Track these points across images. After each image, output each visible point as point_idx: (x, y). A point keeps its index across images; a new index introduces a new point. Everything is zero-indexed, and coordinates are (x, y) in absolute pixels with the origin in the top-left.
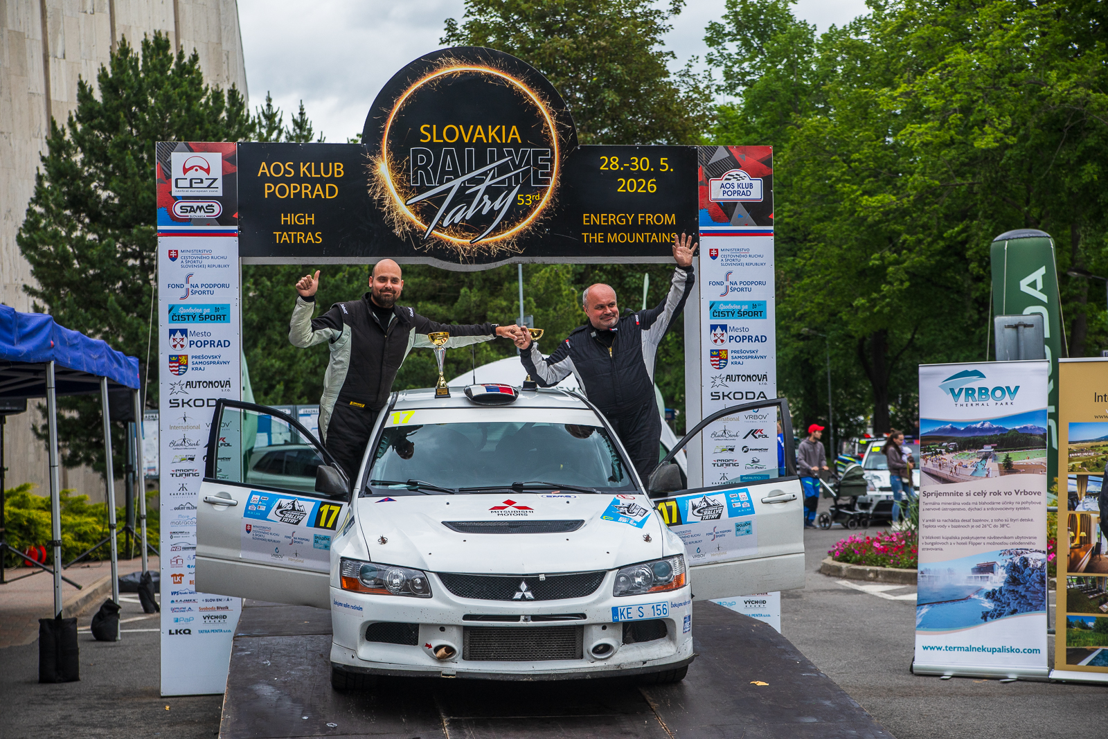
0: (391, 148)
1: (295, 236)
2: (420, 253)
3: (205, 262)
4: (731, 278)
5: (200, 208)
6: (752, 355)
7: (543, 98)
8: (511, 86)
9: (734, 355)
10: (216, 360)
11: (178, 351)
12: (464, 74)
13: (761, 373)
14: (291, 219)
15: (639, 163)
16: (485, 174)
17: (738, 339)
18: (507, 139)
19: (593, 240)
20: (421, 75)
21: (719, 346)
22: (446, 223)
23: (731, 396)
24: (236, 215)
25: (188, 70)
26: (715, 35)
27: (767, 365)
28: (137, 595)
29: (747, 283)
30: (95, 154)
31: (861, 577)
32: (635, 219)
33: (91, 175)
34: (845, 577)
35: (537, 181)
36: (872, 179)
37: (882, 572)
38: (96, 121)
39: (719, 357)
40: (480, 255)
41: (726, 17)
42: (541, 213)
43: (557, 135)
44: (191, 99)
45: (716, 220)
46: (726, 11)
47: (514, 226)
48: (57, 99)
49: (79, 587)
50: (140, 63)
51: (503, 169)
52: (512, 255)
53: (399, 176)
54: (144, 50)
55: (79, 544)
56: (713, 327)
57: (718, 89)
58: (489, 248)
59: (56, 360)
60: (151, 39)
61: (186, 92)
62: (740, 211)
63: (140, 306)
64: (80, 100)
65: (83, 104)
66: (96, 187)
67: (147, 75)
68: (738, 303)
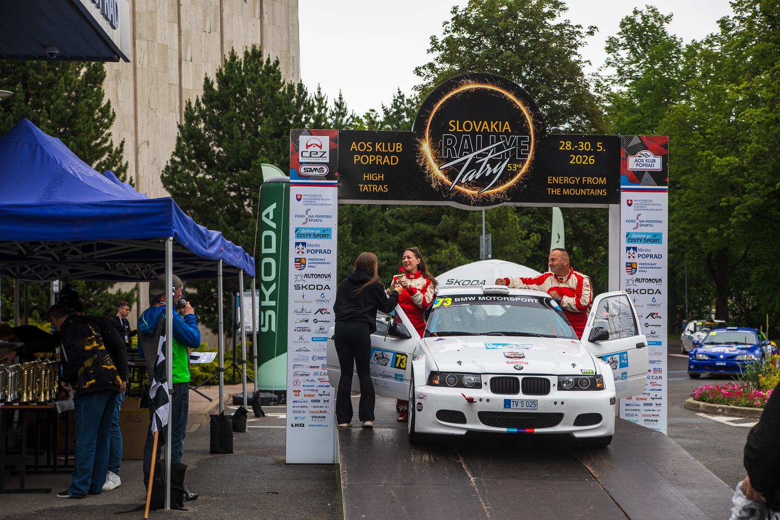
0: (431, 135)
1: (372, 187)
2: (447, 199)
3: (318, 202)
5: (315, 169)
6: (653, 266)
7: (525, 105)
8: (506, 97)
9: (641, 266)
10: (323, 262)
11: (300, 256)
12: (477, 90)
13: (658, 278)
14: (369, 177)
15: (584, 146)
16: (488, 151)
17: (644, 256)
18: (502, 130)
19: (554, 193)
20: (451, 90)
21: (631, 260)
22: (463, 181)
23: (639, 291)
24: (337, 174)
25: (273, 71)
26: (612, 46)
27: (663, 273)
28: (251, 407)
29: (650, 221)
30: (213, 124)
31: (714, 412)
32: (581, 181)
33: (210, 137)
34: (702, 412)
35: (520, 156)
36: (720, 146)
37: (727, 409)
38: (215, 103)
39: (631, 267)
40: (484, 200)
41: (619, 34)
42: (522, 176)
43: (533, 128)
44: (274, 89)
45: (632, 182)
46: (620, 30)
47: (505, 183)
48: (186, 87)
49: (211, 400)
50: (242, 66)
51: (499, 149)
52: (504, 201)
53: (435, 151)
54: (245, 58)
55: (203, 374)
56: (628, 249)
57: (614, 82)
58: (490, 197)
59: (223, 259)
60: (250, 51)
61: (271, 86)
62: (647, 176)
63: (239, 223)
64: (205, 89)
65: (207, 92)
66: (212, 145)
67: (246, 74)
68: (644, 234)
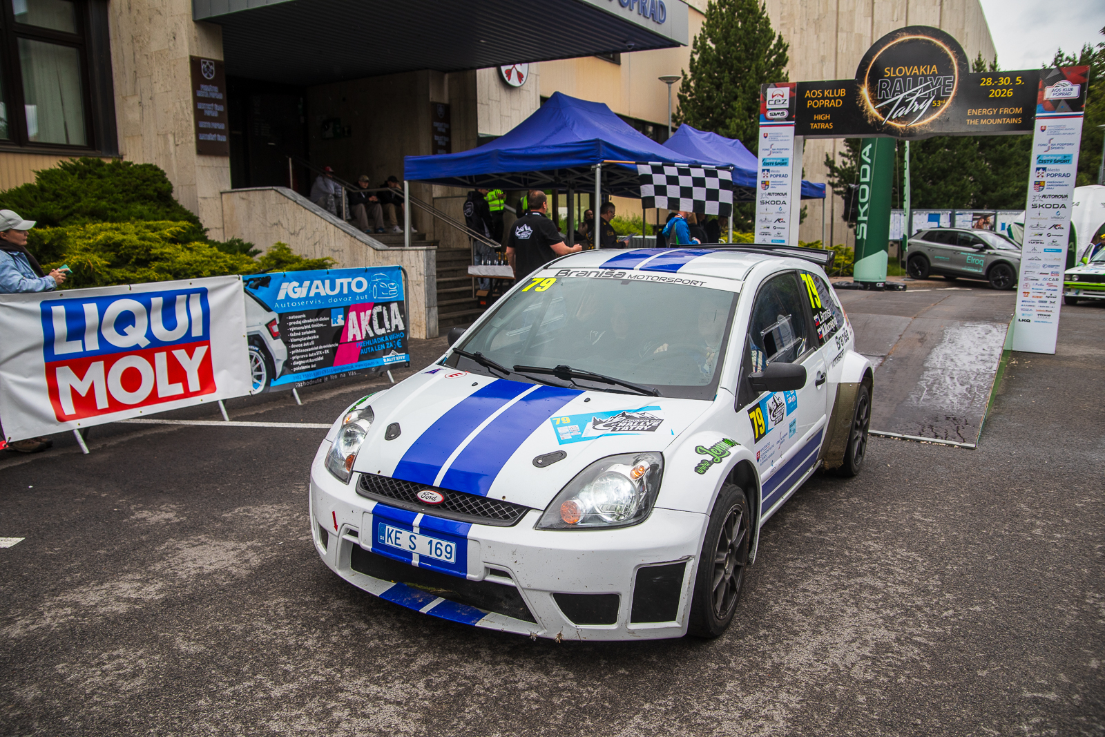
0: (869, 81)
1: (820, 125)
3: (779, 138)
4: (1052, 142)
5: (778, 114)
6: (1060, 184)
7: (951, 49)
8: (935, 44)
9: (1049, 184)
10: (781, 183)
11: (765, 179)
12: (911, 41)
13: (1064, 194)
14: (819, 117)
15: (1003, 81)
16: (917, 91)
17: (1052, 176)
18: (930, 71)
19: (973, 123)
21: (1040, 179)
22: (894, 117)
23: (1044, 206)
24: (794, 116)
27: (1069, 190)
29: (1062, 144)
32: (998, 112)
35: (944, 93)
39: (1039, 185)
40: (911, 132)
42: (945, 110)
43: (958, 69)
45: (1047, 110)
47: (930, 117)
51: (926, 88)
53: (872, 94)
56: (1038, 169)
58: (915, 128)
62: (1063, 104)
68: (1054, 155)
